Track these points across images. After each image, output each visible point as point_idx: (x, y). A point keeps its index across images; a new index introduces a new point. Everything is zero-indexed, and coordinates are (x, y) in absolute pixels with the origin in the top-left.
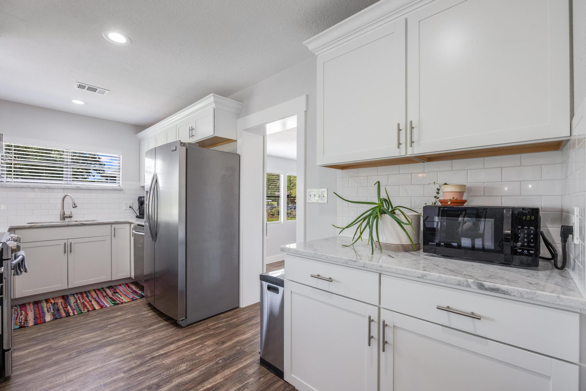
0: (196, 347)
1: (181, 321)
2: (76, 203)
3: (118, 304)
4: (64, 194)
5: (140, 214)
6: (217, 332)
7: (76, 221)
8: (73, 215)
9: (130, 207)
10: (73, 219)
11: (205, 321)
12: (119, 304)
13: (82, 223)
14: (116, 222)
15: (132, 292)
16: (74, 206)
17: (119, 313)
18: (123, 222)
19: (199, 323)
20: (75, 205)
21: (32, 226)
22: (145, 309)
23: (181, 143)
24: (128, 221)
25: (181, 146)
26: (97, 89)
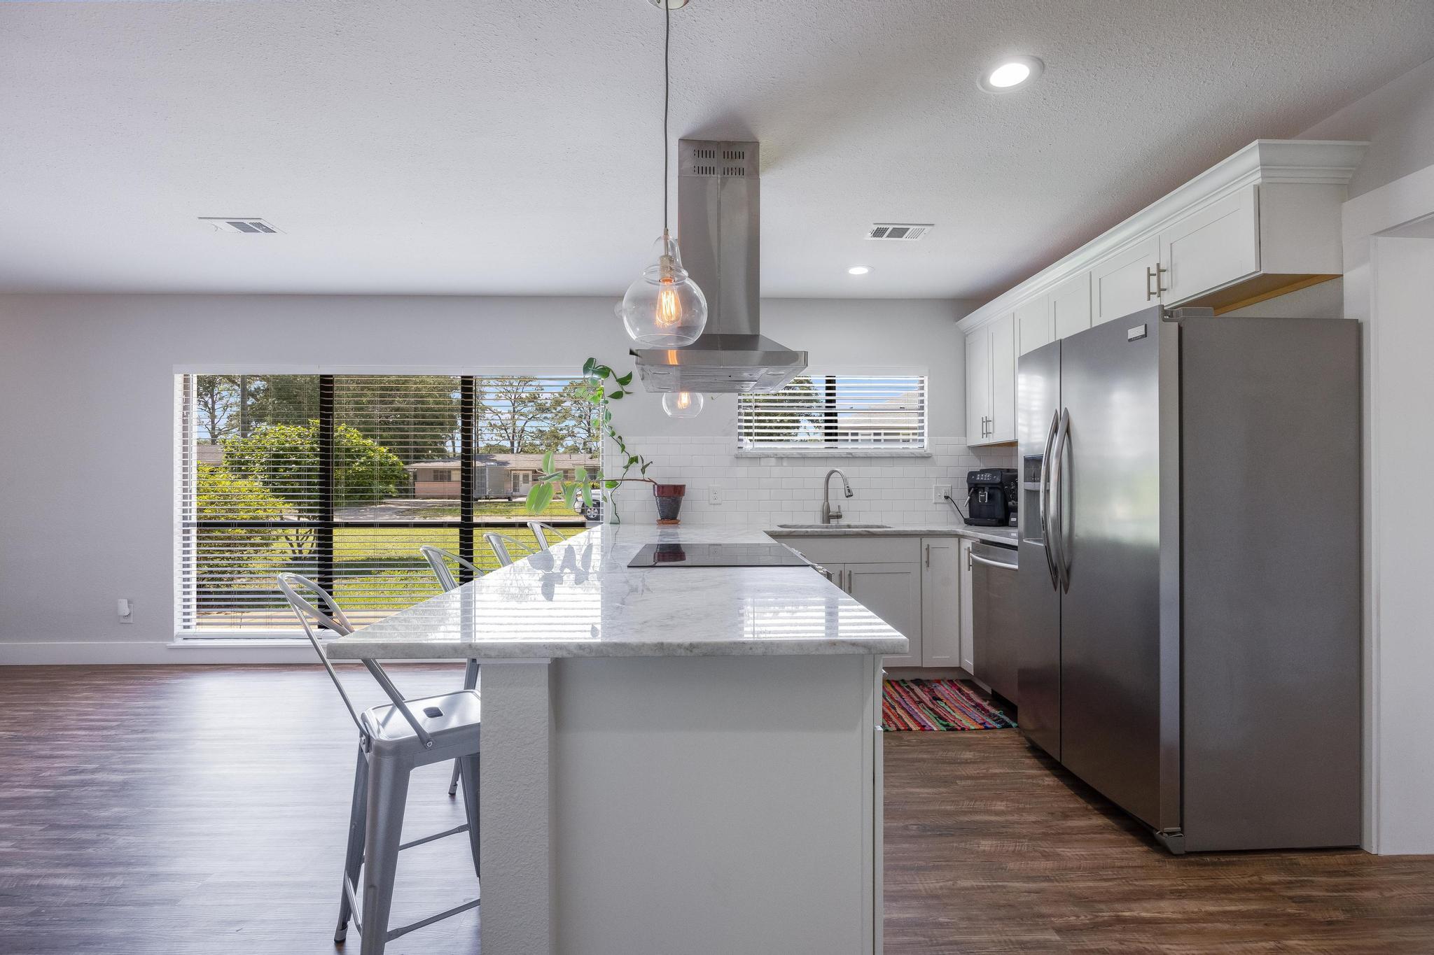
0: (1257, 942)
1: (1168, 833)
2: (851, 487)
3: (953, 729)
4: (829, 469)
5: (971, 515)
6: (1313, 915)
7: (849, 526)
8: (843, 514)
9: (947, 497)
10: (843, 522)
11: (1243, 858)
12: (957, 730)
13: (868, 532)
14: (930, 531)
15: (973, 706)
16: (848, 494)
17: (968, 755)
18: (944, 532)
19: (1222, 860)
20: (849, 491)
21: (791, 532)
22: (1027, 761)
23: (1165, 312)
24: (954, 531)
25: (1164, 320)
26: (909, 229)
